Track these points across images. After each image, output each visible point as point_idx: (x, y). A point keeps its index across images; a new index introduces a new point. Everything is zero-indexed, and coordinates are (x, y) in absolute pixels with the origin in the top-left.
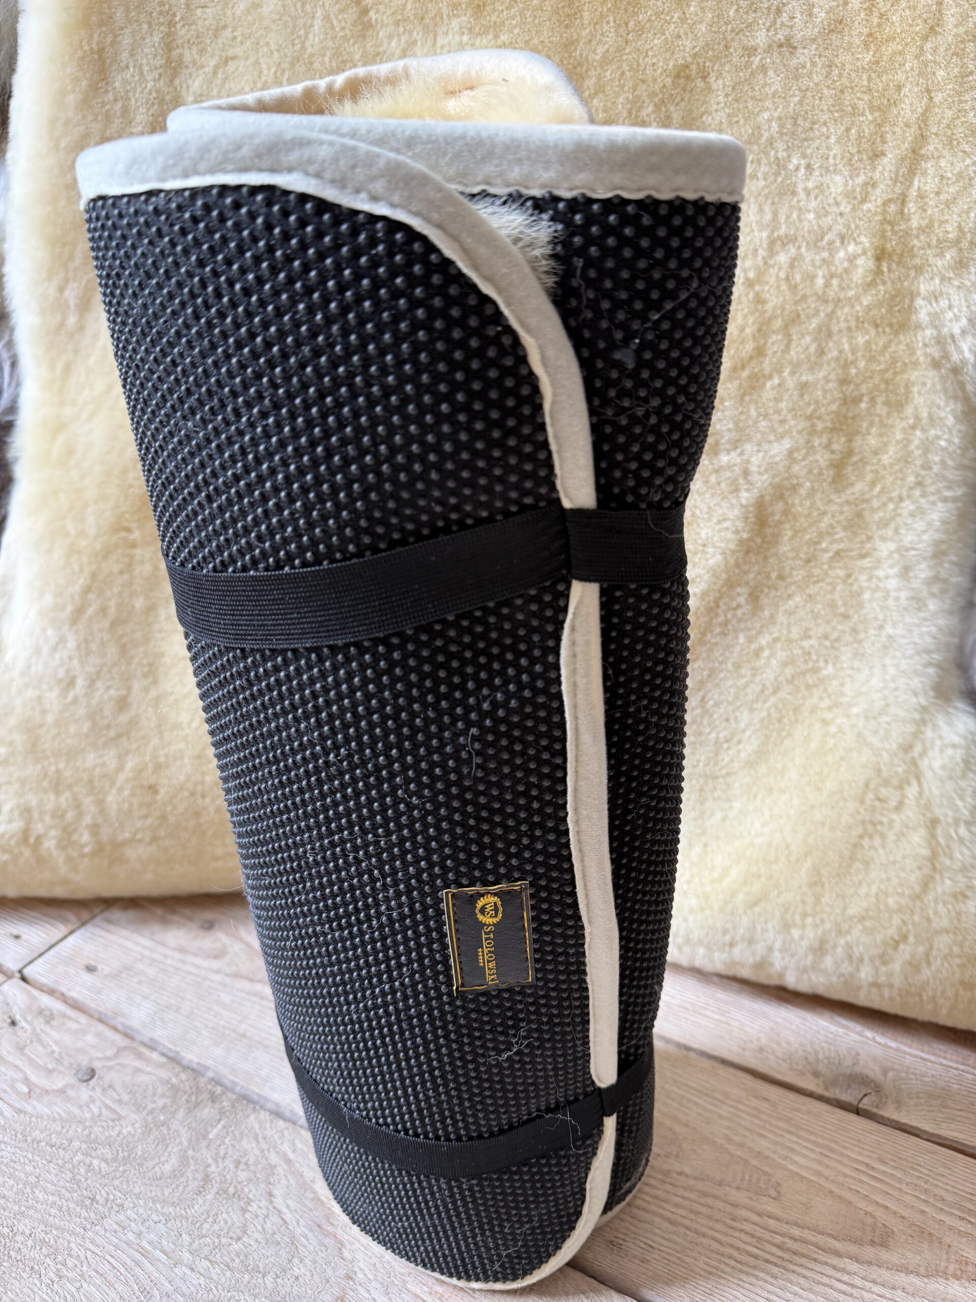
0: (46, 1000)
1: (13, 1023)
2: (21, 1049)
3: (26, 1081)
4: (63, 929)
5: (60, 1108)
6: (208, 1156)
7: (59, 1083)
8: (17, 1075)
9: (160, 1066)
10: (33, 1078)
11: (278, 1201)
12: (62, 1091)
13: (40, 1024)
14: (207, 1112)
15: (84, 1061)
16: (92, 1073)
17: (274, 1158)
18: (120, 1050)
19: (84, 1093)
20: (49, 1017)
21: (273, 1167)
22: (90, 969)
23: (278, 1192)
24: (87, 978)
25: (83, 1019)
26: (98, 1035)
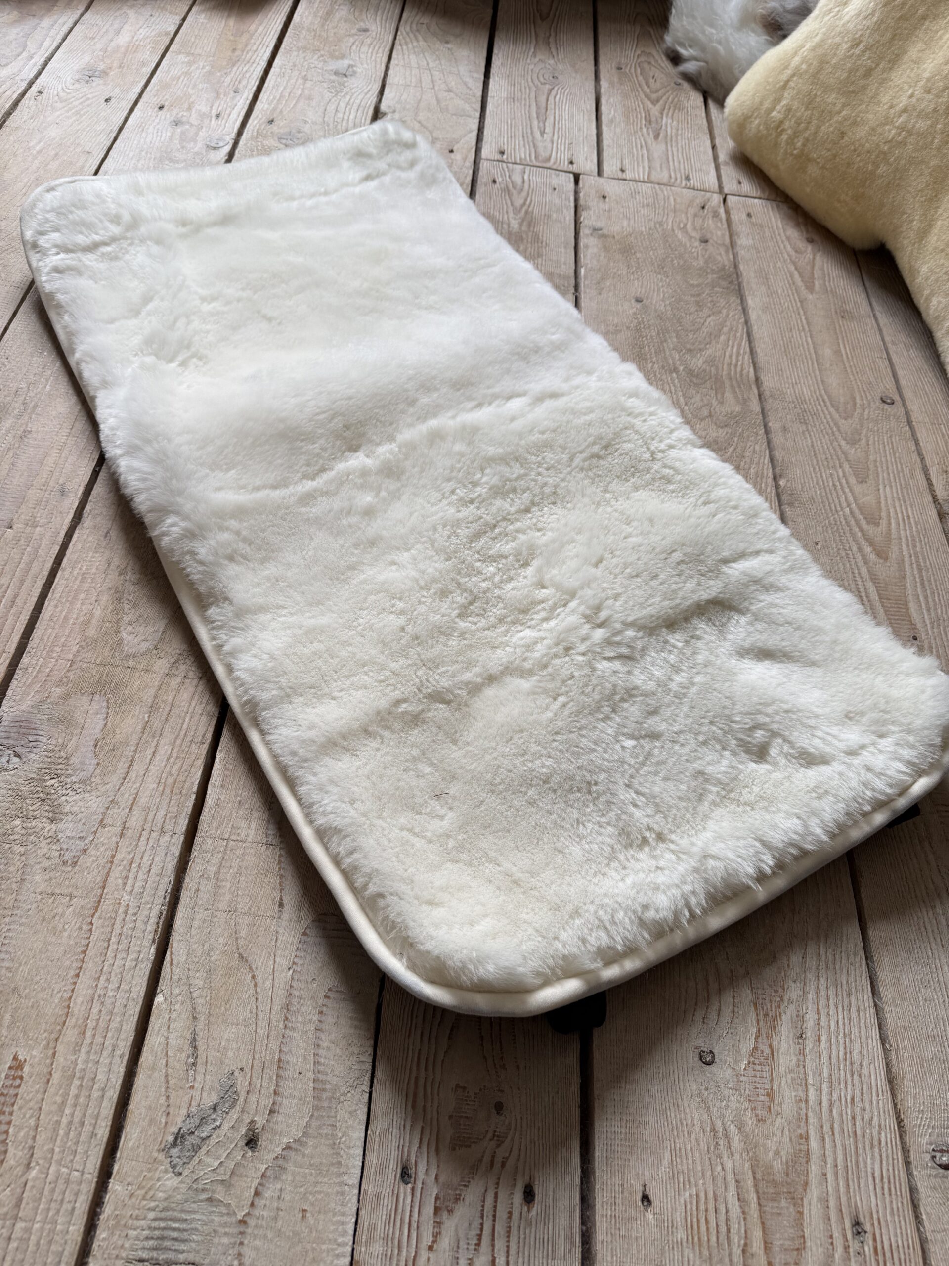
0: (722, 210)
1: (703, 208)
2: (695, 215)
3: (685, 225)
4: (759, 194)
5: (684, 240)
6: (707, 292)
7: (694, 234)
8: (684, 220)
9: (729, 260)
10: (688, 226)
11: (709, 320)
12: (691, 237)
13: (710, 215)
14: (724, 284)
15: (708, 236)
16: (706, 241)
17: (724, 311)
18: (723, 245)
19: (697, 244)
20: (716, 215)
21: (720, 312)
22: (749, 215)
23: (712, 318)
24: (744, 216)
25: (725, 226)
26: (723, 235)
